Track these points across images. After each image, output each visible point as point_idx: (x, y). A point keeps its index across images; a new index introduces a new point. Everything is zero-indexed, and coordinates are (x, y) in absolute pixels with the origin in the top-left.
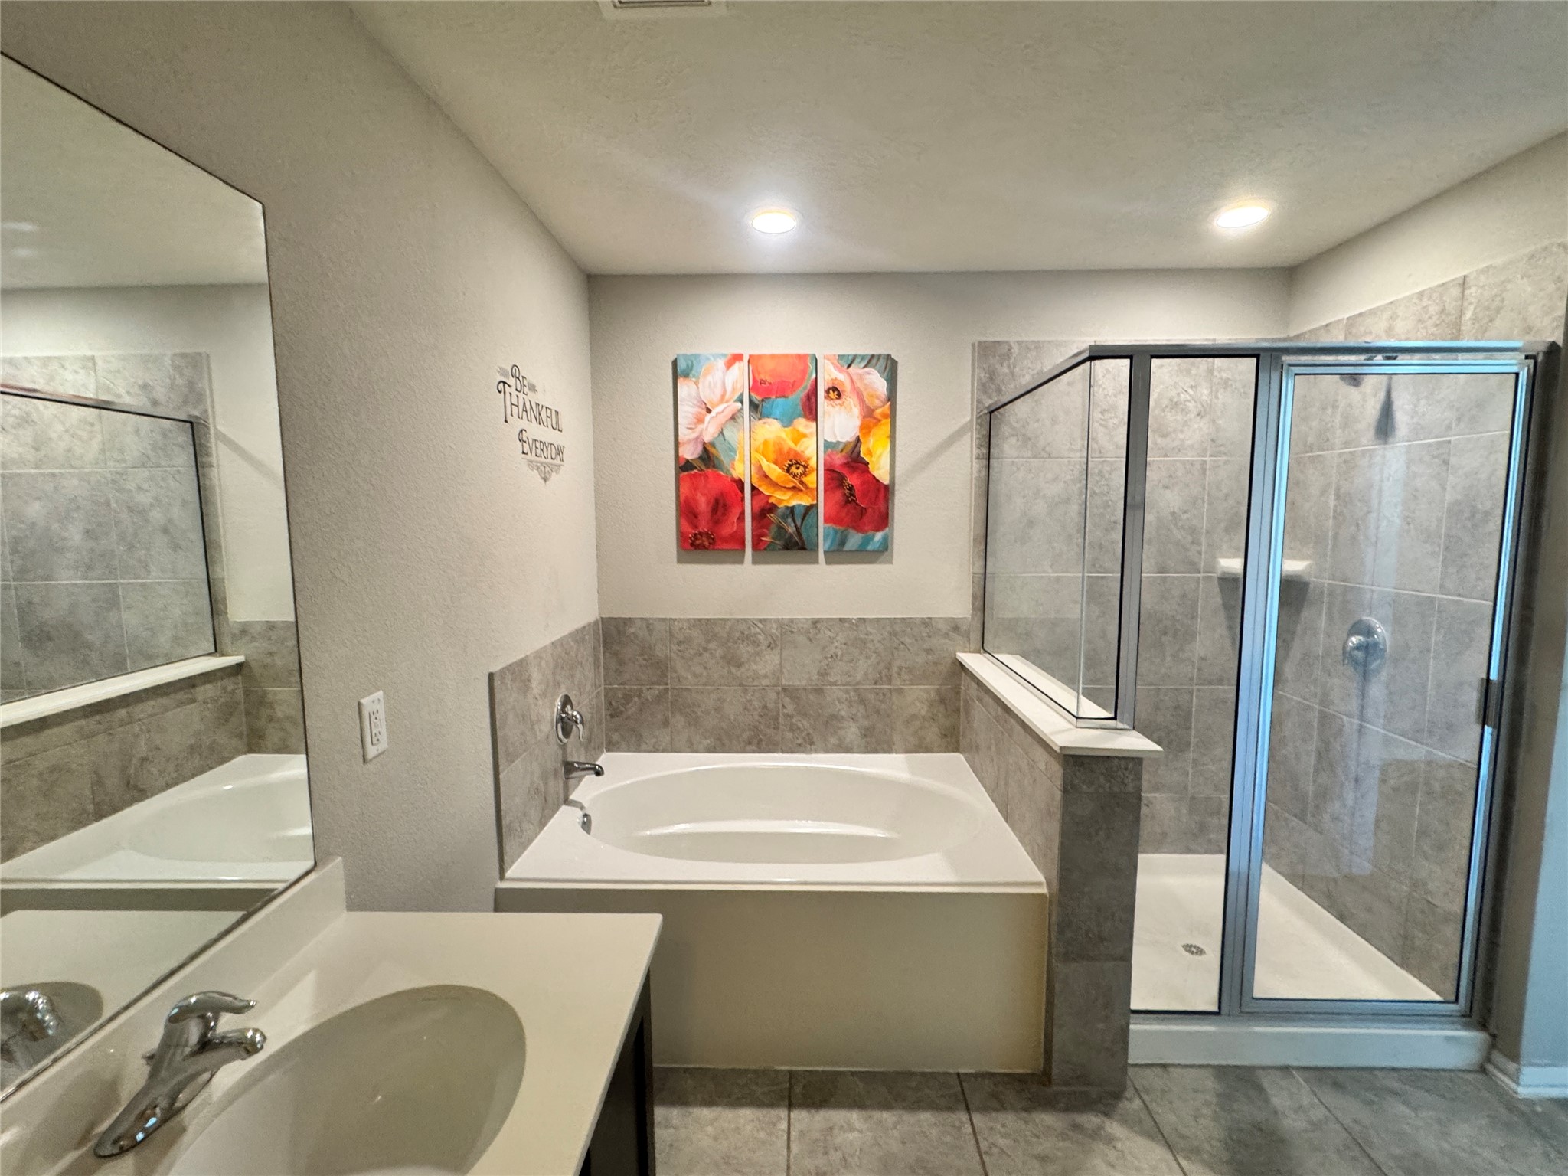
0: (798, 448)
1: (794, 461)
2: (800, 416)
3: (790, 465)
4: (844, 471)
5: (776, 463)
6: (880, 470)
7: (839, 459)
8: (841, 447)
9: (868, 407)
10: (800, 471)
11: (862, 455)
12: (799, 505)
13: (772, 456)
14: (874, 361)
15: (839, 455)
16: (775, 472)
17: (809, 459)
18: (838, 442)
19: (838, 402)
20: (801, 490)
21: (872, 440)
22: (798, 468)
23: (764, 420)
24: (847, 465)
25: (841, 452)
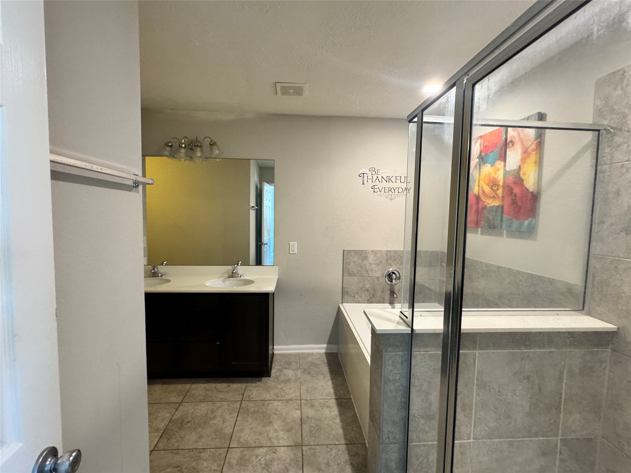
0: (496, 176)
1: (494, 183)
2: (498, 160)
3: (493, 185)
4: (513, 186)
5: (488, 185)
6: (530, 184)
7: (511, 180)
8: (512, 173)
9: (525, 147)
10: (495, 188)
11: (521, 176)
12: (495, 205)
13: (487, 182)
14: (530, 118)
15: (512, 177)
16: (487, 189)
17: (500, 181)
18: (511, 170)
19: (513, 148)
20: (496, 198)
21: (526, 166)
22: (495, 187)
23: (485, 165)
24: (514, 183)
25: (512, 175)
